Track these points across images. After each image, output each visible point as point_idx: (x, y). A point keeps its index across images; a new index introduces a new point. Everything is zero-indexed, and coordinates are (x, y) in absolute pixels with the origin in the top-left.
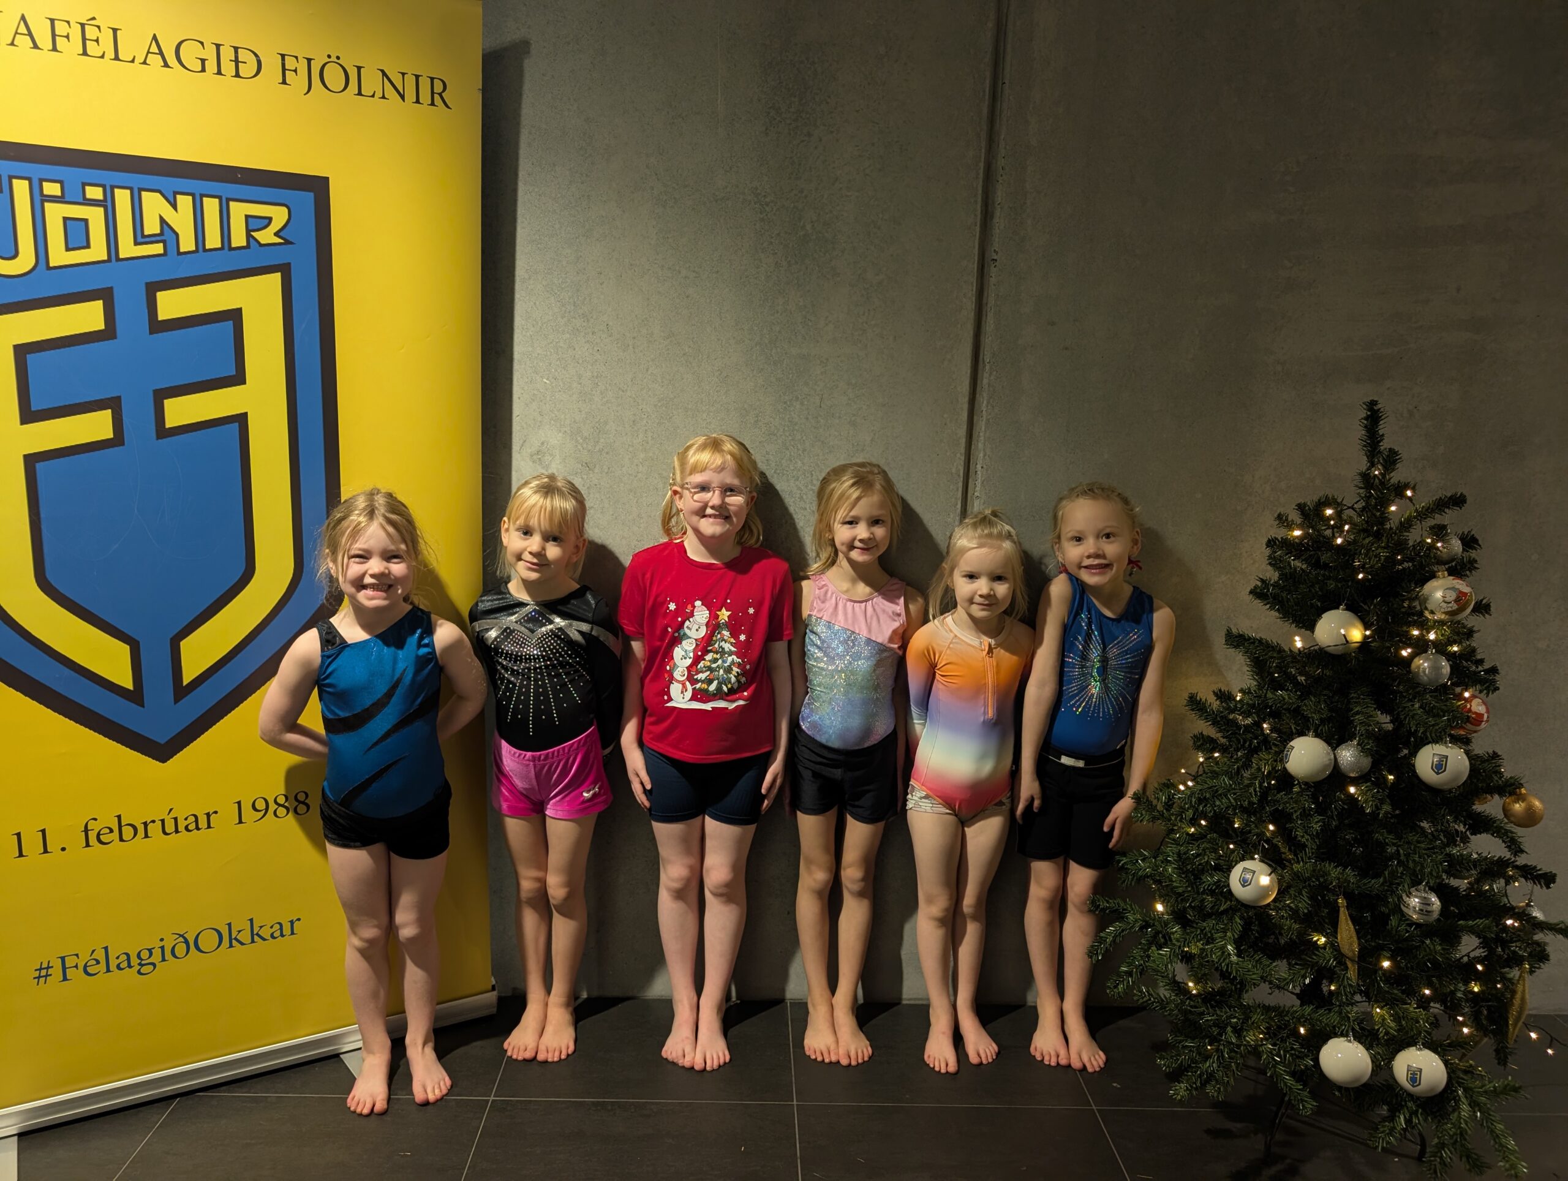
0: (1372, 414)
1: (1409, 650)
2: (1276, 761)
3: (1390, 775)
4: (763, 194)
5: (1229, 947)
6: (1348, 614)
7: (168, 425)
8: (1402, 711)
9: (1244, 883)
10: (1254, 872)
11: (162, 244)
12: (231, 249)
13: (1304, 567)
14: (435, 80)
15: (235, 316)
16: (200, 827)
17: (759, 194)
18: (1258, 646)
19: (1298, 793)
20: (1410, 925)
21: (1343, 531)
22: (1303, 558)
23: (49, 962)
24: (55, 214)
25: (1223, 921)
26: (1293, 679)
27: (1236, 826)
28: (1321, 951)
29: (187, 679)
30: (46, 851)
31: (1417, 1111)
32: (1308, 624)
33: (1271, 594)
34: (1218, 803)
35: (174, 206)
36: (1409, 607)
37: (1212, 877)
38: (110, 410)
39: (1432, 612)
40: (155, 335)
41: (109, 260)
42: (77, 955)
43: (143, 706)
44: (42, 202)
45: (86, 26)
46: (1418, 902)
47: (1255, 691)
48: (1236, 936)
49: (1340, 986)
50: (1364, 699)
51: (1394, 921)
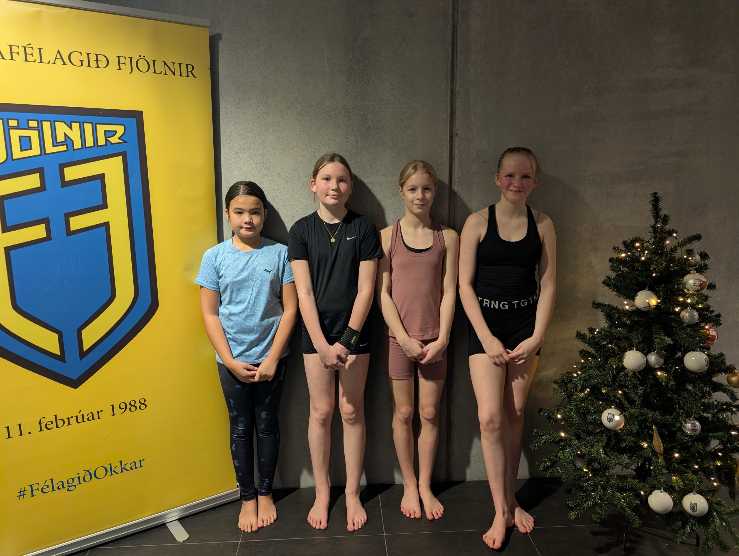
0: (655, 199)
1: (679, 308)
2: (619, 362)
4: (348, 108)
5: (601, 450)
6: (649, 292)
7: (72, 229)
11: (65, 146)
12: (98, 146)
13: (627, 270)
14: (188, 65)
15: (101, 177)
16: (94, 418)
17: (346, 108)
18: (607, 308)
19: (631, 376)
20: (687, 437)
21: (645, 253)
22: (627, 266)
23: (25, 488)
24: (15, 134)
25: (597, 437)
26: (625, 323)
28: (646, 451)
29: (85, 349)
30: (21, 435)
31: (695, 524)
32: (632, 298)
33: (612, 284)
34: (593, 381)
35: (71, 128)
36: (678, 288)
38: (44, 224)
39: (688, 290)
40: (64, 188)
41: (41, 155)
42: (38, 484)
43: (65, 362)
44: (9, 129)
45: (26, 48)
46: (690, 426)
47: (606, 328)
48: (604, 445)
49: (655, 467)
51: (679, 435)
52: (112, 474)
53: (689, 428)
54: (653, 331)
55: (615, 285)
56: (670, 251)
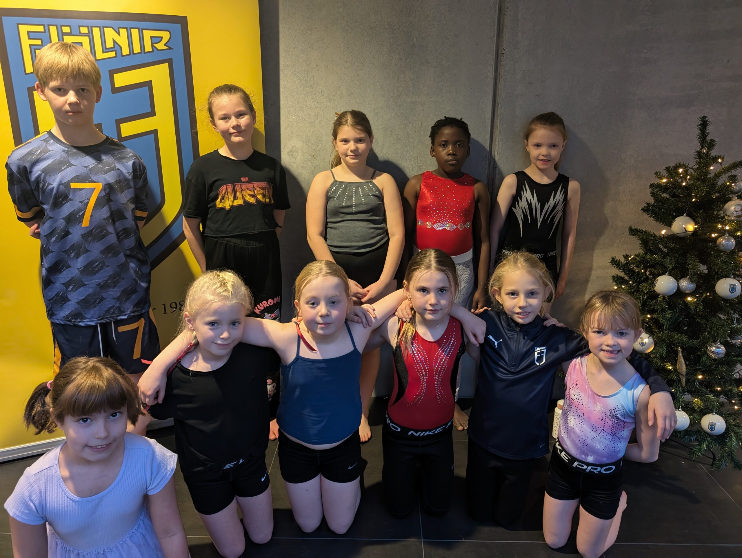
0: (703, 123)
2: (650, 287)
6: (687, 218)
7: (123, 136)
12: (145, 53)
15: (149, 84)
19: (660, 300)
20: (711, 360)
22: (667, 192)
32: (669, 223)
35: (119, 34)
40: (114, 94)
44: (63, 36)
47: (641, 254)
50: (692, 257)
51: (704, 358)
53: (713, 352)
54: (688, 257)
55: (653, 211)
56: (713, 177)
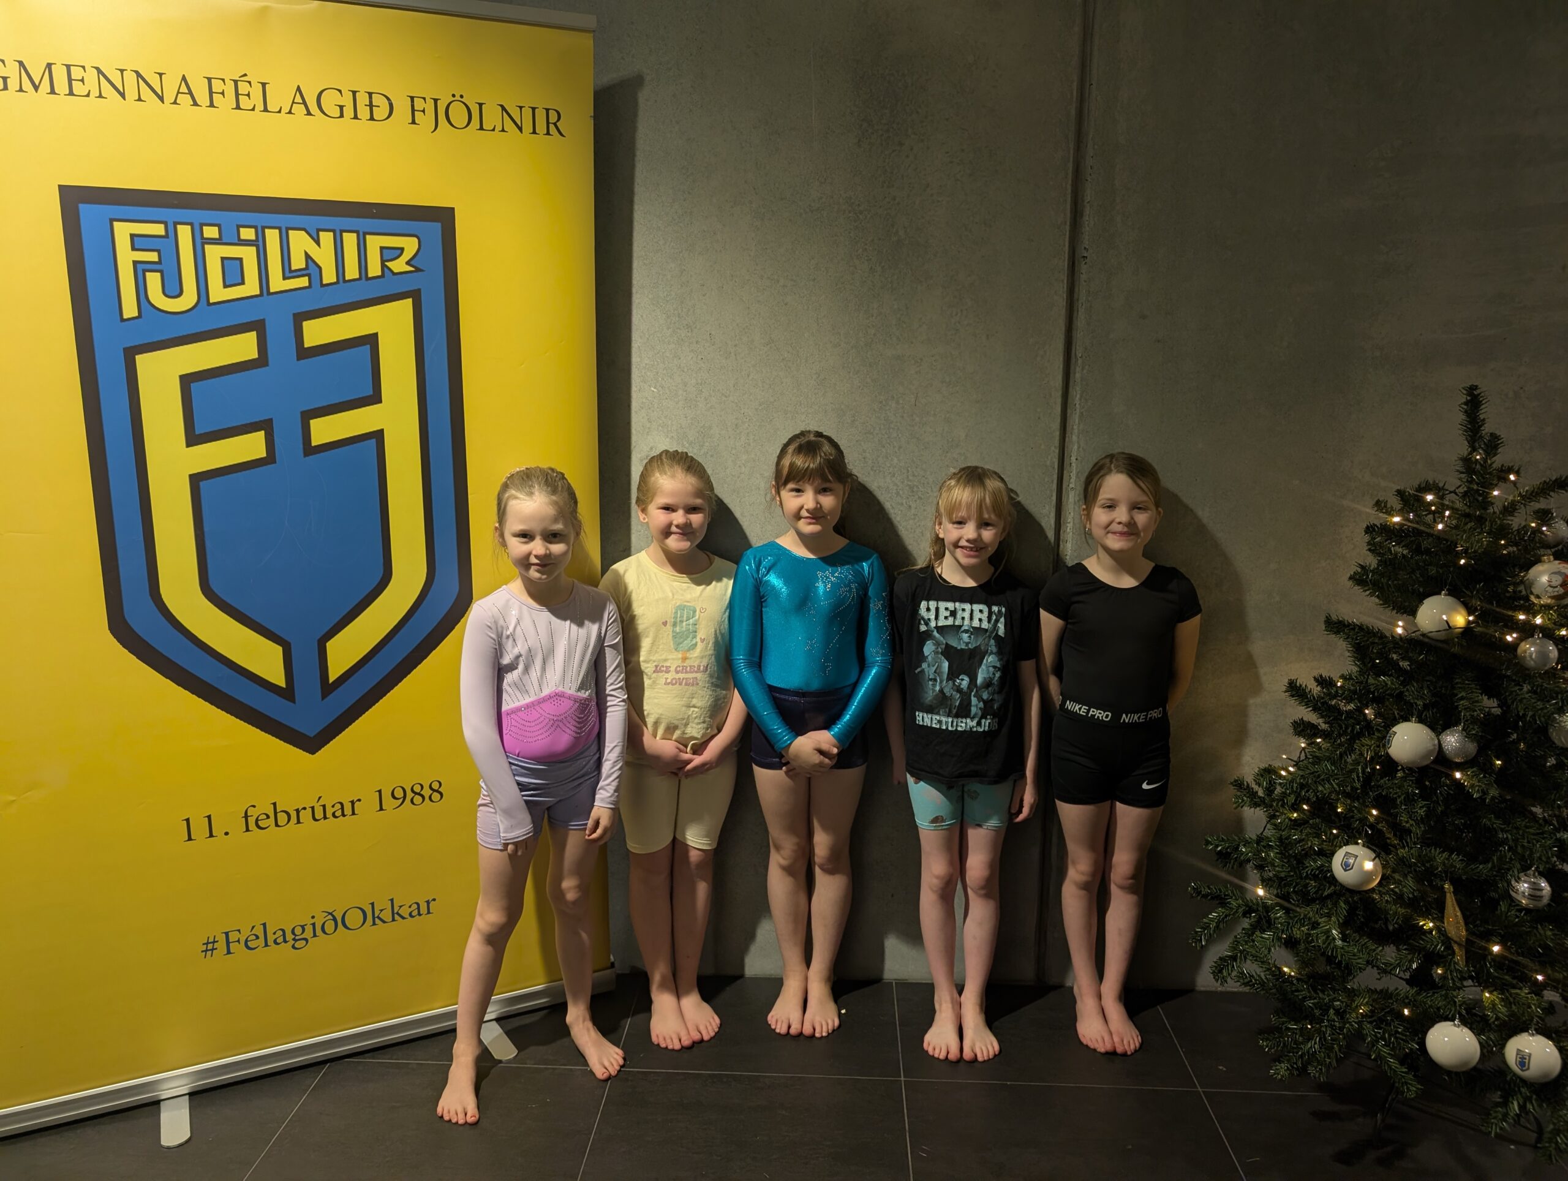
0: (1472, 399)
1: (1515, 635)
2: (1378, 746)
3: (1498, 760)
4: (857, 203)
5: (1334, 931)
6: (1450, 599)
7: (314, 443)
8: (1509, 695)
9: (1346, 867)
10: (1356, 857)
11: (307, 278)
12: (368, 279)
13: (1405, 552)
14: (550, 111)
15: (371, 341)
16: (346, 813)
17: (853, 203)
18: (1358, 633)
19: (1402, 778)
20: (1520, 911)
21: (1444, 517)
22: (1403, 543)
23: (215, 937)
24: (214, 254)
25: (1327, 906)
26: (1395, 665)
27: (1339, 810)
28: (1428, 935)
29: (332, 679)
30: (211, 835)
31: (1531, 1097)
32: (1411, 612)
33: (1370, 581)
34: (1320, 788)
35: (318, 242)
36: (1514, 592)
37: (1315, 861)
38: (263, 432)
39: (1538, 597)
40: (302, 361)
41: (261, 295)
42: (239, 931)
43: (294, 701)
44: (203, 245)
45: (239, 82)
46: (1527, 888)
47: (1356, 677)
48: (1341, 921)
49: (1447, 970)
50: (1469, 684)
51: (1504, 906)
52: (374, 924)
53: (1524, 893)
54: (1456, 683)
55: (1375, 583)
56: (1500, 512)
